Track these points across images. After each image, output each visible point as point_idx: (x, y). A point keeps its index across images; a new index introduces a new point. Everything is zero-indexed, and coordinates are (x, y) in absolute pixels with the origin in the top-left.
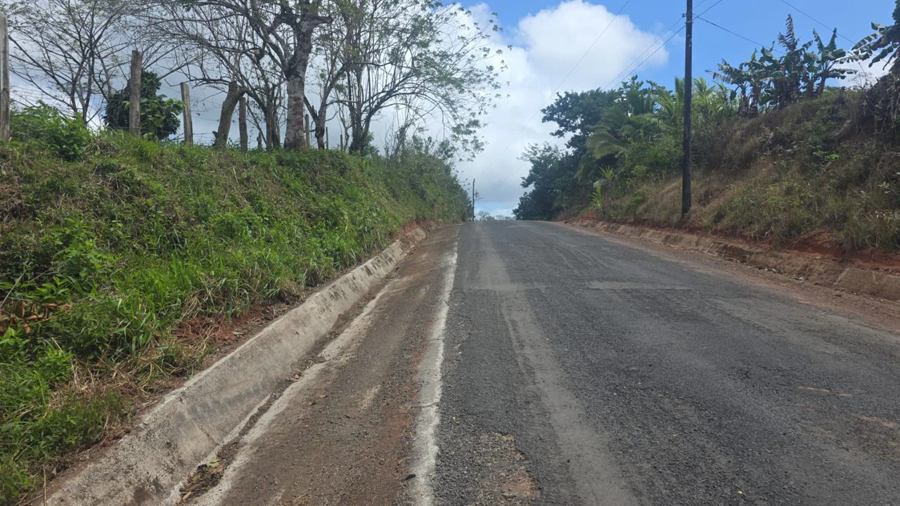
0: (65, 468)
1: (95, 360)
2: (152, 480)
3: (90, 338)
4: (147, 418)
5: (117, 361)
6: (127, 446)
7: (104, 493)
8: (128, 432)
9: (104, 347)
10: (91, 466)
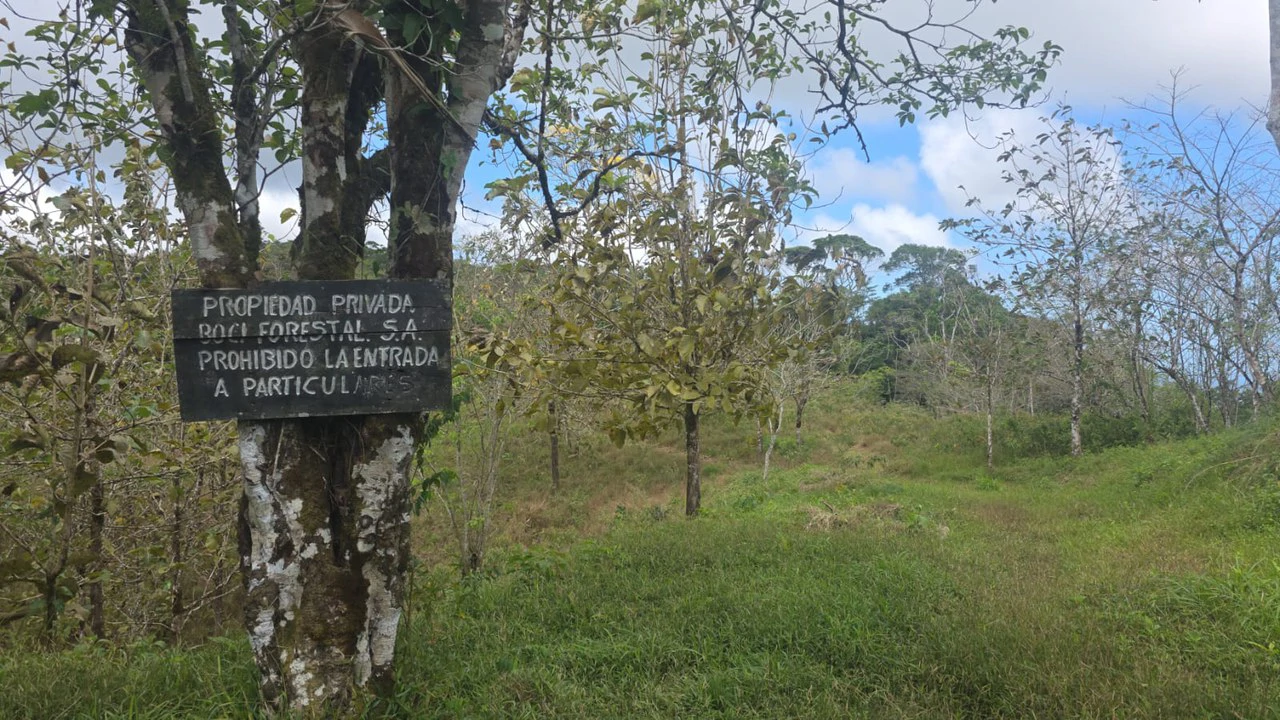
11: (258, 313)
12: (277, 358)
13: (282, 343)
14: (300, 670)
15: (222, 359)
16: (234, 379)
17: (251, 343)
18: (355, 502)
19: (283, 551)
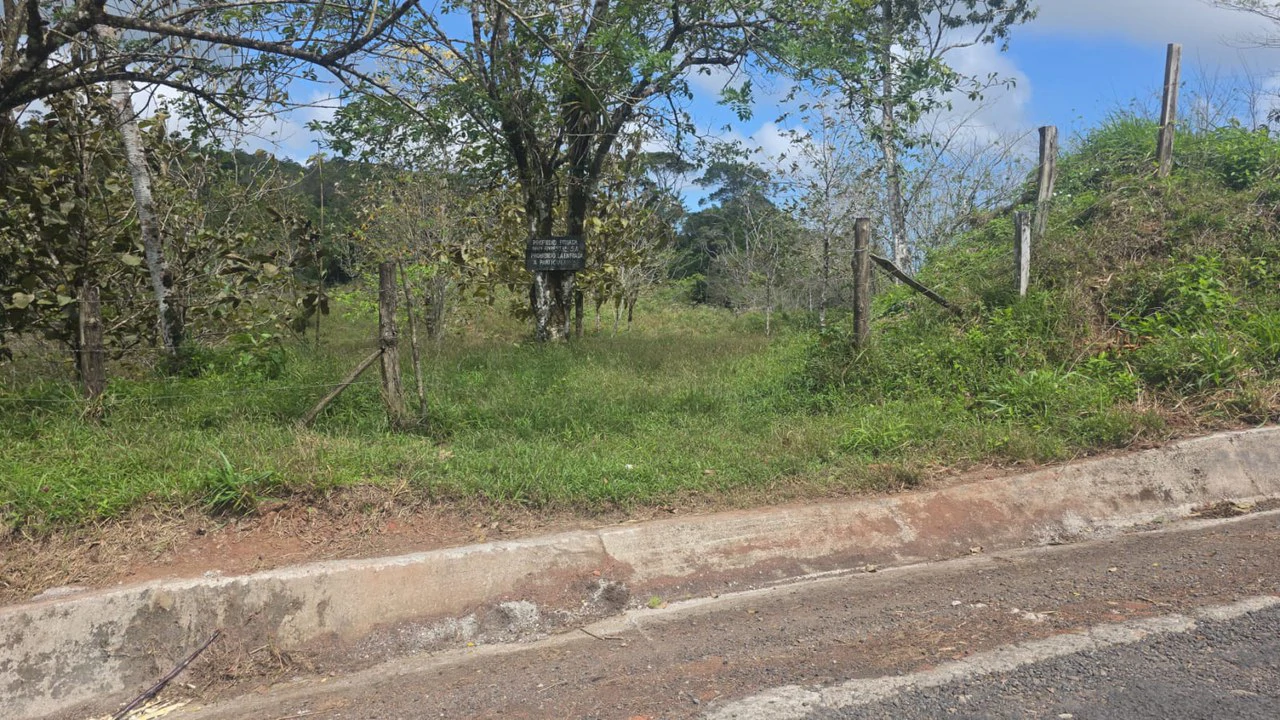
0: (1093, 455)
1: (1163, 389)
2: (1164, 489)
3: (1161, 367)
4: (1182, 444)
5: (1185, 395)
6: (1151, 457)
7: (1113, 479)
8: (1157, 447)
9: (1173, 379)
10: (1112, 459)
11: (544, 245)
12: (548, 255)
13: (549, 251)
14: (554, 331)
15: (535, 256)
16: (538, 260)
17: (543, 251)
18: (563, 292)
19: (545, 303)
